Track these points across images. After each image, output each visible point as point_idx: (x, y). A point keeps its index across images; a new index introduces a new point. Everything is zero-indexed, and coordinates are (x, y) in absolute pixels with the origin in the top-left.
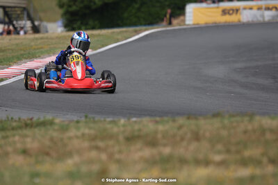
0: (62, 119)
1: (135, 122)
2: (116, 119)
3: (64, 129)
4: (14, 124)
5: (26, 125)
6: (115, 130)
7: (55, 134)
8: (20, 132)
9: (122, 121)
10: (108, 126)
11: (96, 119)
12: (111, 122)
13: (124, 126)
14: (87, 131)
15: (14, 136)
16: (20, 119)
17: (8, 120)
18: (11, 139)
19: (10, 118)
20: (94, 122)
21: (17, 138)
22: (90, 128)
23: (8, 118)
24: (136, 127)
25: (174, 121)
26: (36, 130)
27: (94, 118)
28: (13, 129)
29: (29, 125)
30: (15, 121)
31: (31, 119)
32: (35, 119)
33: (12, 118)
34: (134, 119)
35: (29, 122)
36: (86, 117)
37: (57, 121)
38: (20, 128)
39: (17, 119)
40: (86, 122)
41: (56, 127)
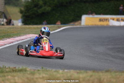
0: (30, 69)
1: (67, 72)
2: (57, 70)
3: (33, 73)
4: (7, 70)
5: (13, 71)
6: (58, 75)
7: (29, 76)
8: (10, 74)
9: (61, 71)
10: (55, 73)
11: (48, 70)
12: (55, 71)
13: (62, 73)
14: (44, 75)
15: (8, 76)
16: (9, 67)
17: (4, 68)
18: (7, 77)
19: (4, 67)
20: (47, 71)
21: (9, 77)
22: (46, 74)
23: (3, 66)
24: (69, 75)
25: (87, 73)
26: (18, 73)
27: (46, 69)
28: (7, 72)
29: (14, 71)
30: (7, 68)
31: (15, 68)
32: (17, 68)
33: (5, 67)
34: (66, 71)
35: (14, 69)
36: (42, 68)
37: (28, 69)
38: (10, 72)
39: (8, 67)
40: (43, 71)
41: (28, 72)
